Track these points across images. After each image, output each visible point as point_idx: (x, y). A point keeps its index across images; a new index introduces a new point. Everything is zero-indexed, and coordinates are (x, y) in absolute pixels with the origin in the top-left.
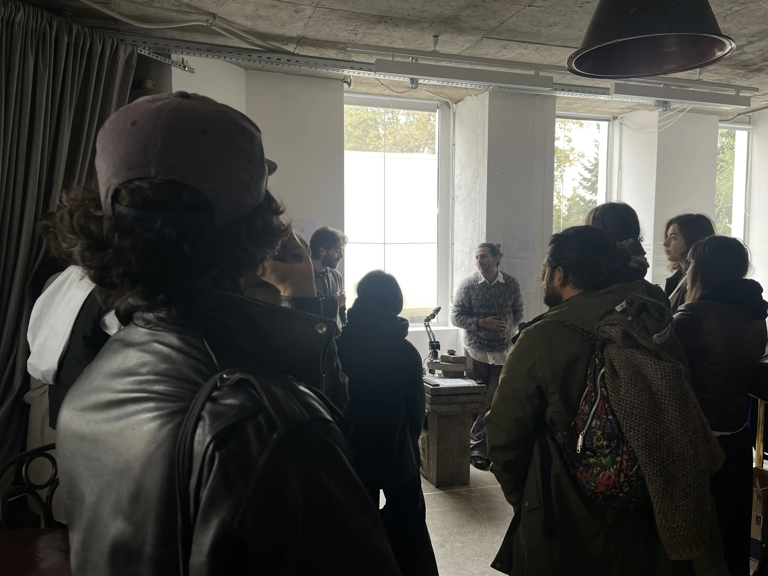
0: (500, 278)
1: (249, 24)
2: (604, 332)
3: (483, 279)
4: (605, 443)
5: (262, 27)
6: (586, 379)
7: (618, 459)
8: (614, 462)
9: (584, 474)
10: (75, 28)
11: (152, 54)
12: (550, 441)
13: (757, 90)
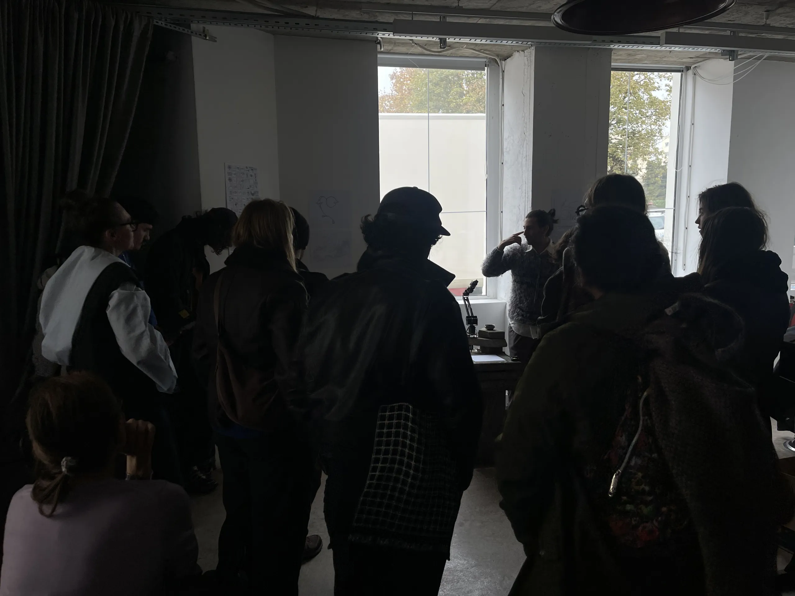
3: (531, 248)
11: (169, 25)
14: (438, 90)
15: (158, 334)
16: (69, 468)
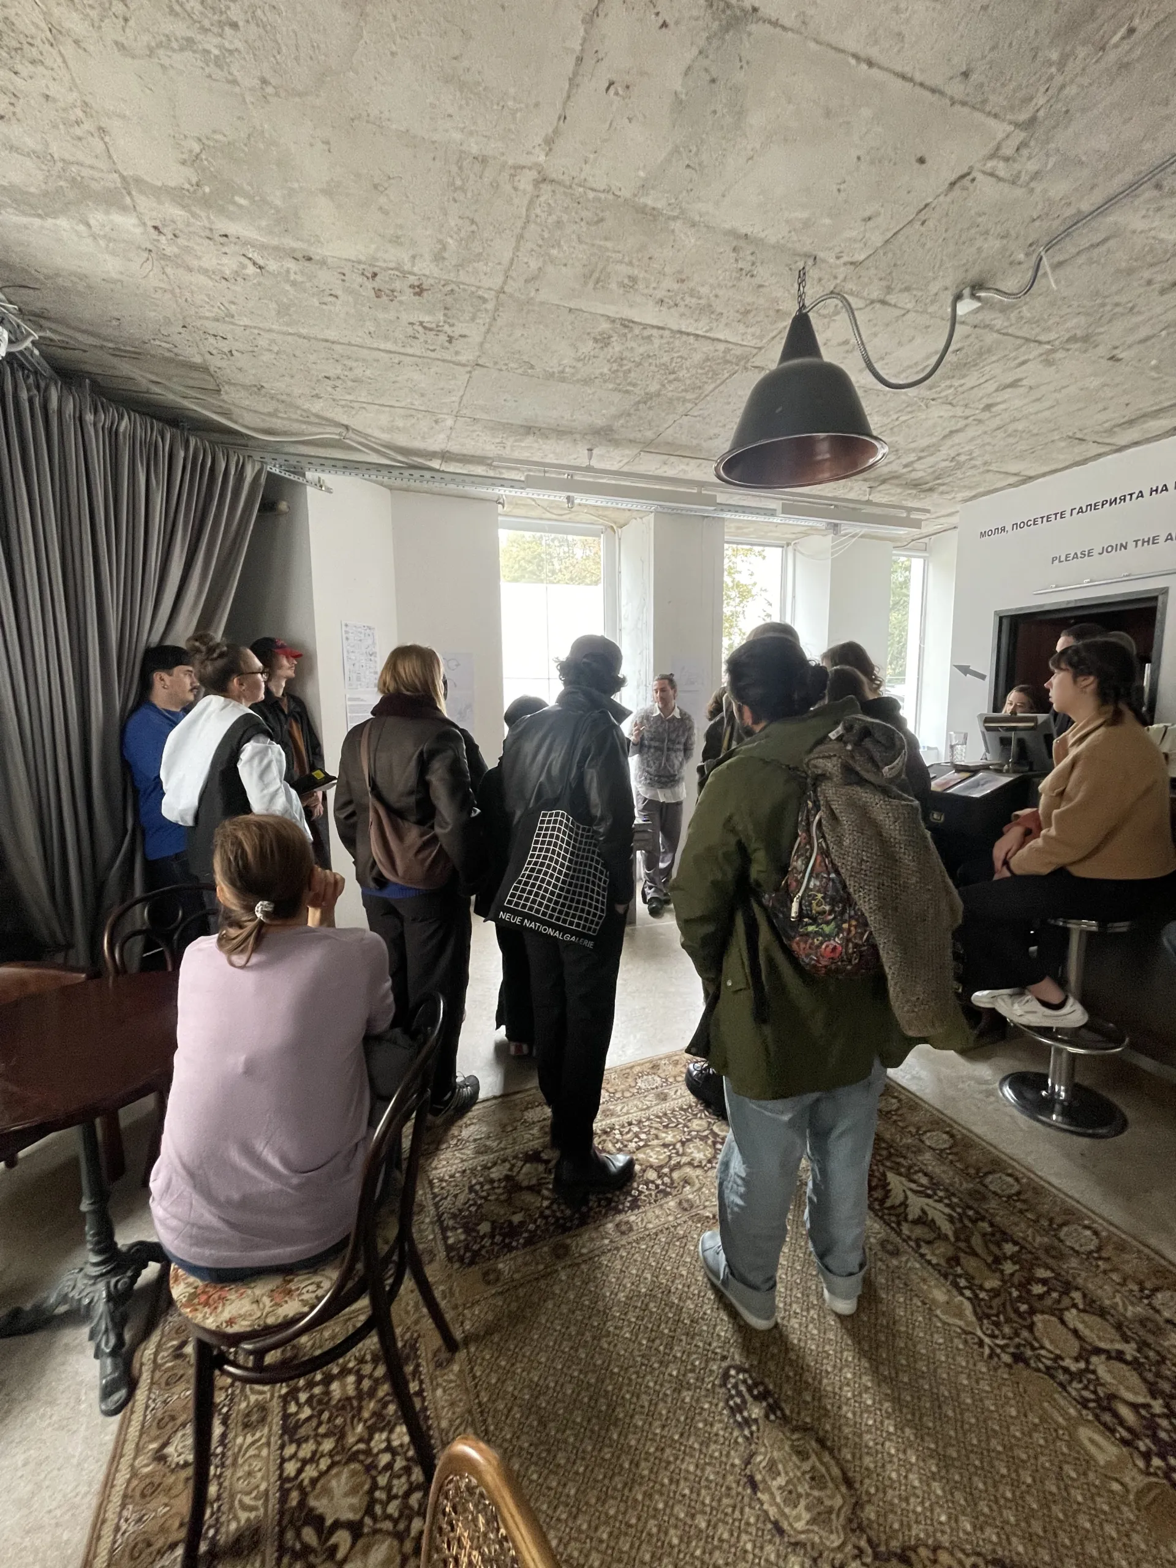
0: (676, 714)
1: (385, 437)
2: (816, 767)
3: (658, 712)
4: (827, 908)
5: (402, 441)
6: (796, 827)
7: (845, 926)
8: (840, 930)
9: (802, 945)
10: (192, 442)
11: (283, 472)
12: (755, 906)
13: (928, 511)
14: (531, 568)
15: (293, 792)
16: (266, 914)
